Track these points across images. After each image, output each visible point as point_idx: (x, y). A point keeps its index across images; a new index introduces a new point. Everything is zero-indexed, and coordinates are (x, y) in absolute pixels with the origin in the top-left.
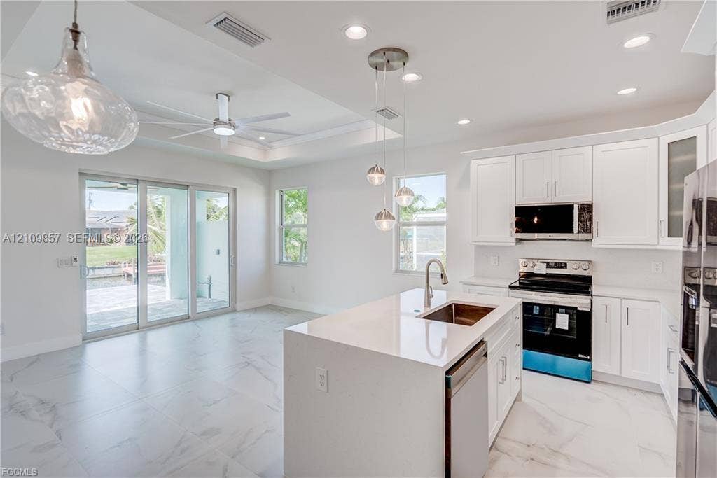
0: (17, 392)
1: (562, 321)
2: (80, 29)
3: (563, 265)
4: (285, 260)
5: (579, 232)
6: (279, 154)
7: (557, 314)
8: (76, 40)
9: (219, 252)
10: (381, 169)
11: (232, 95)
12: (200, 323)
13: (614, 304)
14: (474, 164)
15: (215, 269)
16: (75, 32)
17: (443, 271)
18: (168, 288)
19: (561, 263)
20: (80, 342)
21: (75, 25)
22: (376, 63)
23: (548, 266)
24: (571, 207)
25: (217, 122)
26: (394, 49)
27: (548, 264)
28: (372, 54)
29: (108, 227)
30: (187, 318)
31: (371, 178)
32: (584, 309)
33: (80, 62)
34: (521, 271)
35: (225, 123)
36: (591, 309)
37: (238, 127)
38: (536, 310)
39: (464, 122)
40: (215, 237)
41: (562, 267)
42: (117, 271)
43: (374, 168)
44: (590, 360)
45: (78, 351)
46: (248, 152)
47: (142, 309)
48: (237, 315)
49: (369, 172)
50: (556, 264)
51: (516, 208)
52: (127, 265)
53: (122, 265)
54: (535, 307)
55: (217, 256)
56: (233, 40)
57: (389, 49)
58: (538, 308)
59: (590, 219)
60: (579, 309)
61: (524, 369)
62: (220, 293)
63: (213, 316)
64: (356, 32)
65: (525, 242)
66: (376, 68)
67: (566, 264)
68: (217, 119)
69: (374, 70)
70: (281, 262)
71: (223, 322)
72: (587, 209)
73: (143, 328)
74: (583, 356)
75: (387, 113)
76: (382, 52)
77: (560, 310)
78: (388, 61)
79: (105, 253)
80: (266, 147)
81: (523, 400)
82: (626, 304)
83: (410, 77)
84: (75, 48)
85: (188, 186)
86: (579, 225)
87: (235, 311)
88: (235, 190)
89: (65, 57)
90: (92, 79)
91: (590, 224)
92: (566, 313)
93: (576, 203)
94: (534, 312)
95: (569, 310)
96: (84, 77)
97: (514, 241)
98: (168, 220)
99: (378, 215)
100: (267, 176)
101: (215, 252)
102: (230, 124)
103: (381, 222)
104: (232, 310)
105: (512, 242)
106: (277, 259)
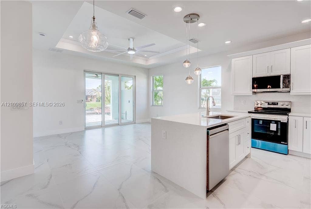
0: (67, 142)
1: (273, 127)
2: (95, 17)
3: (276, 103)
4: (154, 104)
5: (283, 88)
6: (152, 61)
7: (271, 124)
8: (94, 21)
9: (129, 102)
10: (189, 61)
11: (134, 39)
12: (122, 126)
13: (300, 120)
14: (233, 60)
15: (128, 108)
16: (94, 18)
17: (214, 100)
18: (111, 116)
19: (275, 103)
20: (84, 129)
21: (94, 16)
22: (187, 20)
23: (269, 104)
24: (279, 77)
25: (129, 49)
26: (193, 14)
27: (268, 103)
28: (185, 17)
29: (90, 95)
30: (118, 125)
31: (185, 65)
32: (284, 122)
33: (95, 26)
34: (255, 106)
35: (132, 49)
36: (288, 121)
37: (136, 51)
38: (261, 122)
39: (227, 42)
40: (128, 96)
41: (275, 105)
42: (93, 112)
43: (186, 61)
44: (287, 144)
45: (84, 132)
46: (140, 61)
47: (103, 121)
48: (136, 125)
49: (184, 63)
50: (272, 103)
51: (253, 78)
52: (96, 109)
53: (95, 109)
54: (260, 121)
55: (129, 103)
56: (134, 17)
57: (191, 14)
58: (262, 121)
59: (289, 82)
60: (281, 121)
61: (252, 147)
62: (130, 118)
63: (127, 124)
64: (178, 9)
65: (258, 94)
66: (187, 22)
67: (277, 103)
68: (129, 48)
69: (186, 23)
70: (153, 105)
71: (131, 127)
72: (287, 77)
73: (104, 126)
74: (283, 143)
75: (193, 41)
76: (188, 16)
77: (272, 122)
78: (191, 19)
79: (89, 105)
80: (147, 59)
81: (251, 157)
82: (306, 119)
83: (201, 25)
84: (94, 22)
85: (118, 75)
86: (283, 84)
87: (135, 123)
88: (135, 77)
89: (92, 25)
90: (98, 30)
91: (289, 84)
92: (275, 123)
93: (281, 75)
94: (260, 123)
95: (276, 122)
96: (96, 30)
97: (252, 93)
98: (111, 91)
99: (187, 78)
100: (148, 71)
101: (128, 102)
102: (133, 50)
103: (188, 81)
104: (134, 122)
105: (251, 93)
106: (151, 104)
